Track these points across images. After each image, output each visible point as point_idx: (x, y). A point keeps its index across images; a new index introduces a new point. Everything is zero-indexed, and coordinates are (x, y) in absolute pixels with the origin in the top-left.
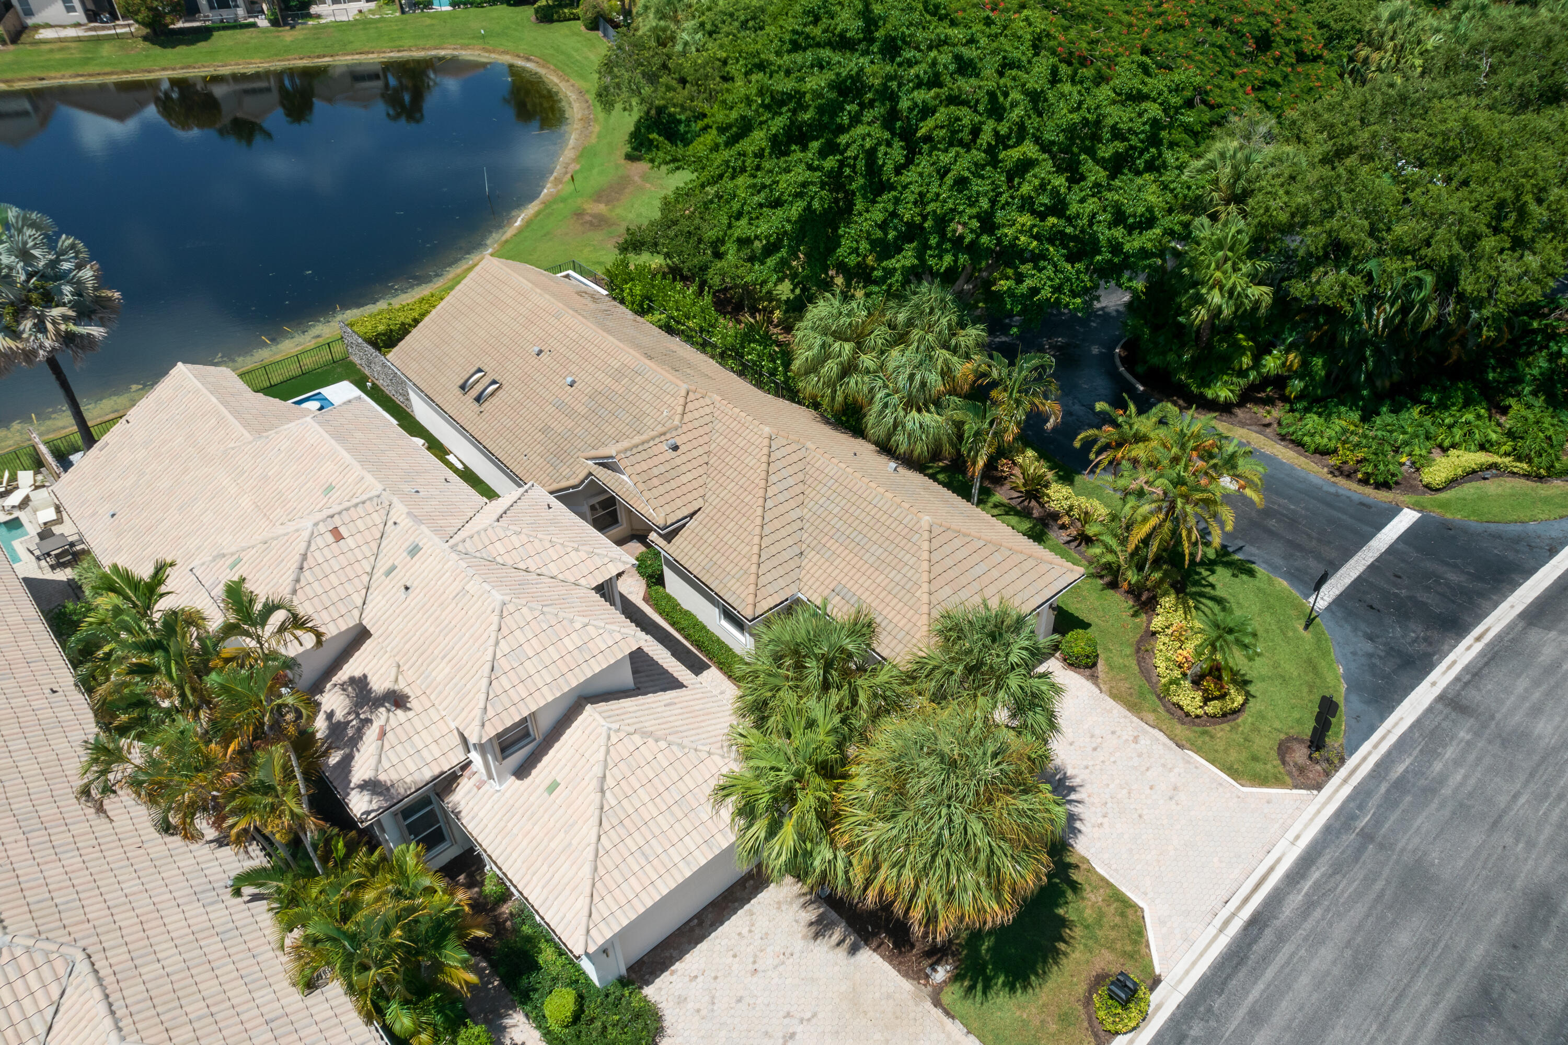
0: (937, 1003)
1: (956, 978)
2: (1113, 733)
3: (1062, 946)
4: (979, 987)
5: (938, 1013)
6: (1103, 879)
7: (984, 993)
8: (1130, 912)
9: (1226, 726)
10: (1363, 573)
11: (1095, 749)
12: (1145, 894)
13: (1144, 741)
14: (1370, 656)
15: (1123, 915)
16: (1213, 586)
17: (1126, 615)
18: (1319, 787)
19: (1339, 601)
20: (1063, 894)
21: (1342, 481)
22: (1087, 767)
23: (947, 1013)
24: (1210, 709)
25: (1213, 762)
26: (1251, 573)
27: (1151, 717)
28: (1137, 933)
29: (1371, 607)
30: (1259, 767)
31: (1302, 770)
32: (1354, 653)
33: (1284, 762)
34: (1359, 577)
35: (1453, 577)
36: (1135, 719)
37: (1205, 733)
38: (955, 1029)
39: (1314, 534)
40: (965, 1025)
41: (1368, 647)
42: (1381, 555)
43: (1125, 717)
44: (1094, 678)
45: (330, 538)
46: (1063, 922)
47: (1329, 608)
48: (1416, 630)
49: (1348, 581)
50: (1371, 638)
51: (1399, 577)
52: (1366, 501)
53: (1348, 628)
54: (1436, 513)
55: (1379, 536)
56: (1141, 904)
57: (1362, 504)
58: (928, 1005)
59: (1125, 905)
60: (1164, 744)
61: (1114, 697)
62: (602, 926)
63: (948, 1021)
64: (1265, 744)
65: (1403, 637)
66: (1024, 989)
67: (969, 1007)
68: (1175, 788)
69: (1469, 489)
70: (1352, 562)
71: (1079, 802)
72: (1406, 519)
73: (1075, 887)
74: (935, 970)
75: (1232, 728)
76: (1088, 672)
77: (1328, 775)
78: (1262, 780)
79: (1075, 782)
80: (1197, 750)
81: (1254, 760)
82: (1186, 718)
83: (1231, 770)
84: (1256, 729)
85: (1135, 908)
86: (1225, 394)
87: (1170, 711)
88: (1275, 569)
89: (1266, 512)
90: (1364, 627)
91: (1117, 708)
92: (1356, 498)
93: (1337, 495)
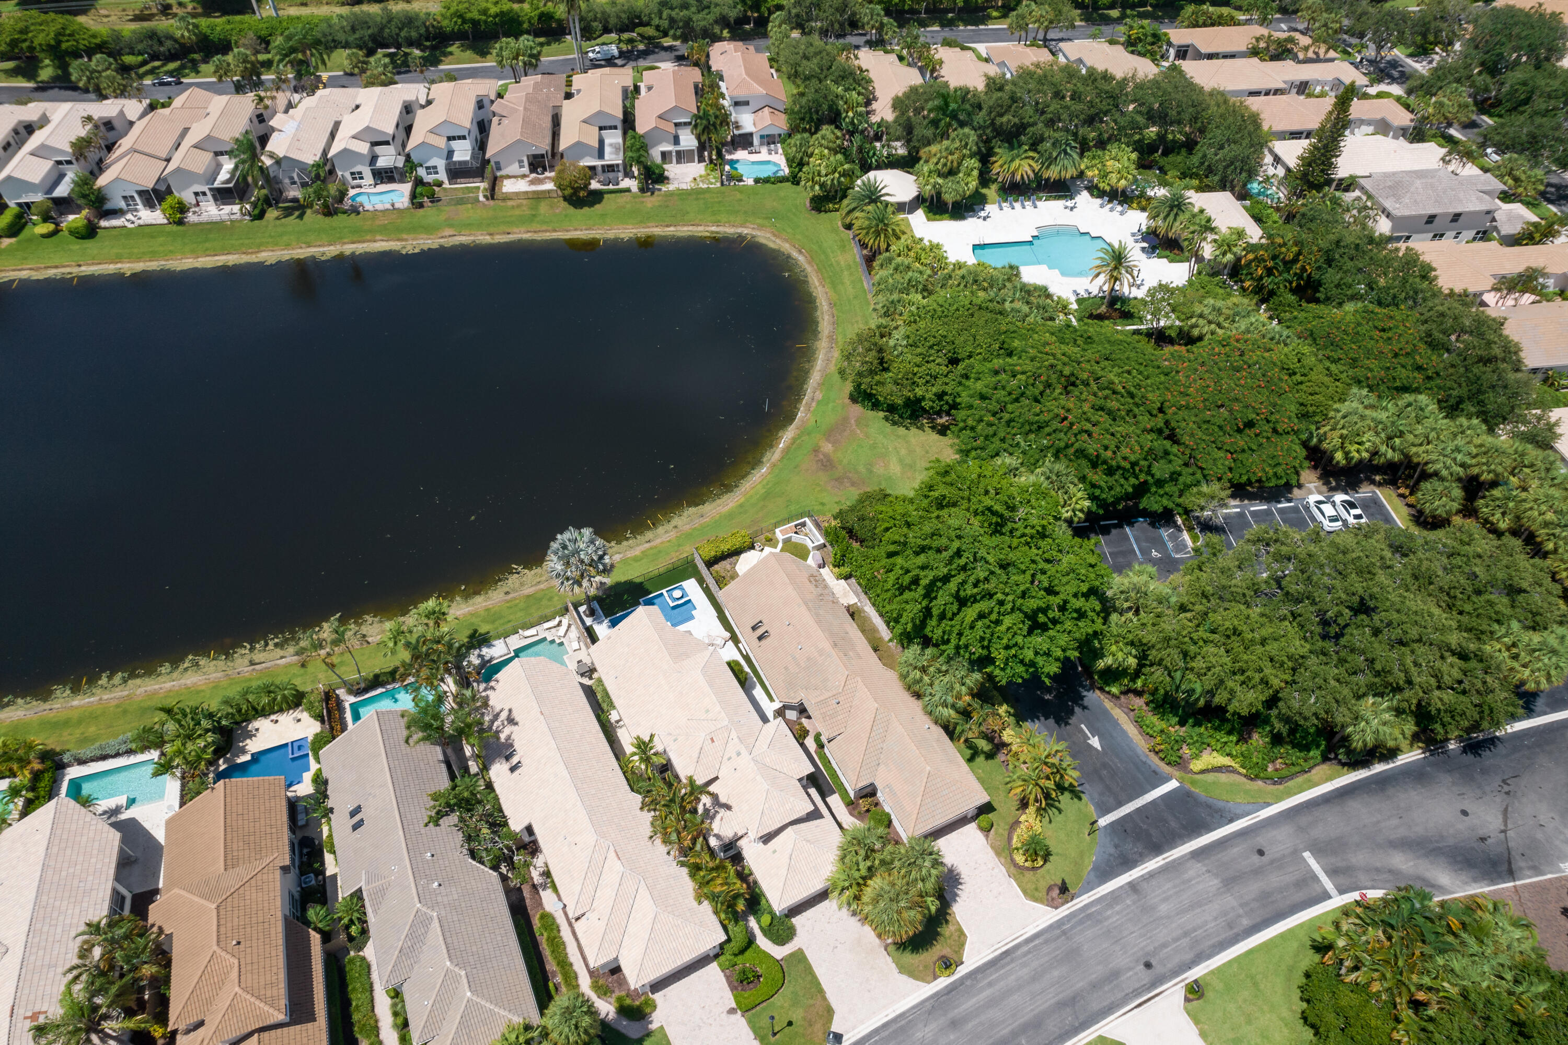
0: (886, 949)
1: (894, 944)
2: (985, 863)
3: (935, 942)
4: (901, 949)
5: (885, 953)
6: (958, 922)
7: (902, 951)
8: (962, 936)
9: (1032, 872)
10: (1133, 811)
11: (976, 868)
12: (971, 932)
13: (996, 870)
14: (1111, 855)
15: (960, 937)
16: (1061, 802)
17: (1013, 809)
18: (1056, 908)
19: (1112, 824)
20: (941, 924)
21: (1152, 755)
22: (969, 877)
23: (888, 954)
24: (1027, 864)
25: (1020, 886)
26: (1080, 799)
27: (1003, 860)
28: (962, 945)
29: (1126, 830)
30: (1037, 894)
31: (1053, 899)
32: (1104, 852)
33: (1047, 894)
34: (1130, 813)
35: (1173, 824)
36: (997, 859)
37: (1023, 873)
38: (889, 959)
39: (1120, 783)
40: (893, 960)
41: (1112, 850)
42: (1145, 804)
43: (993, 857)
44: (987, 837)
46: (938, 934)
47: (1106, 825)
48: (1140, 847)
49: (1122, 814)
50: (1116, 846)
51: (1148, 817)
52: (1158, 770)
53: (1109, 838)
54: (1188, 786)
55: (1152, 792)
56: (968, 935)
57: (1154, 772)
58: (882, 949)
59: (961, 934)
60: (1004, 873)
61: (992, 847)
63: (887, 956)
64: (1043, 885)
65: (1131, 849)
66: (916, 953)
67: (897, 954)
68: (999, 893)
69: (1210, 777)
70: (1130, 804)
71: (961, 889)
72: (1173, 784)
73: (947, 922)
74: (888, 939)
75: (1034, 873)
76: (986, 832)
77: (1063, 904)
78: (1036, 900)
79: (962, 882)
80: (1016, 880)
81: (1036, 889)
82: (1016, 865)
83: (1025, 892)
84: (1043, 877)
85: (965, 936)
86: (1115, 690)
87: (1013, 860)
88: (1092, 799)
89: (1105, 765)
90: (1116, 840)
91: (991, 853)
92: (1153, 767)
93: (1145, 763)
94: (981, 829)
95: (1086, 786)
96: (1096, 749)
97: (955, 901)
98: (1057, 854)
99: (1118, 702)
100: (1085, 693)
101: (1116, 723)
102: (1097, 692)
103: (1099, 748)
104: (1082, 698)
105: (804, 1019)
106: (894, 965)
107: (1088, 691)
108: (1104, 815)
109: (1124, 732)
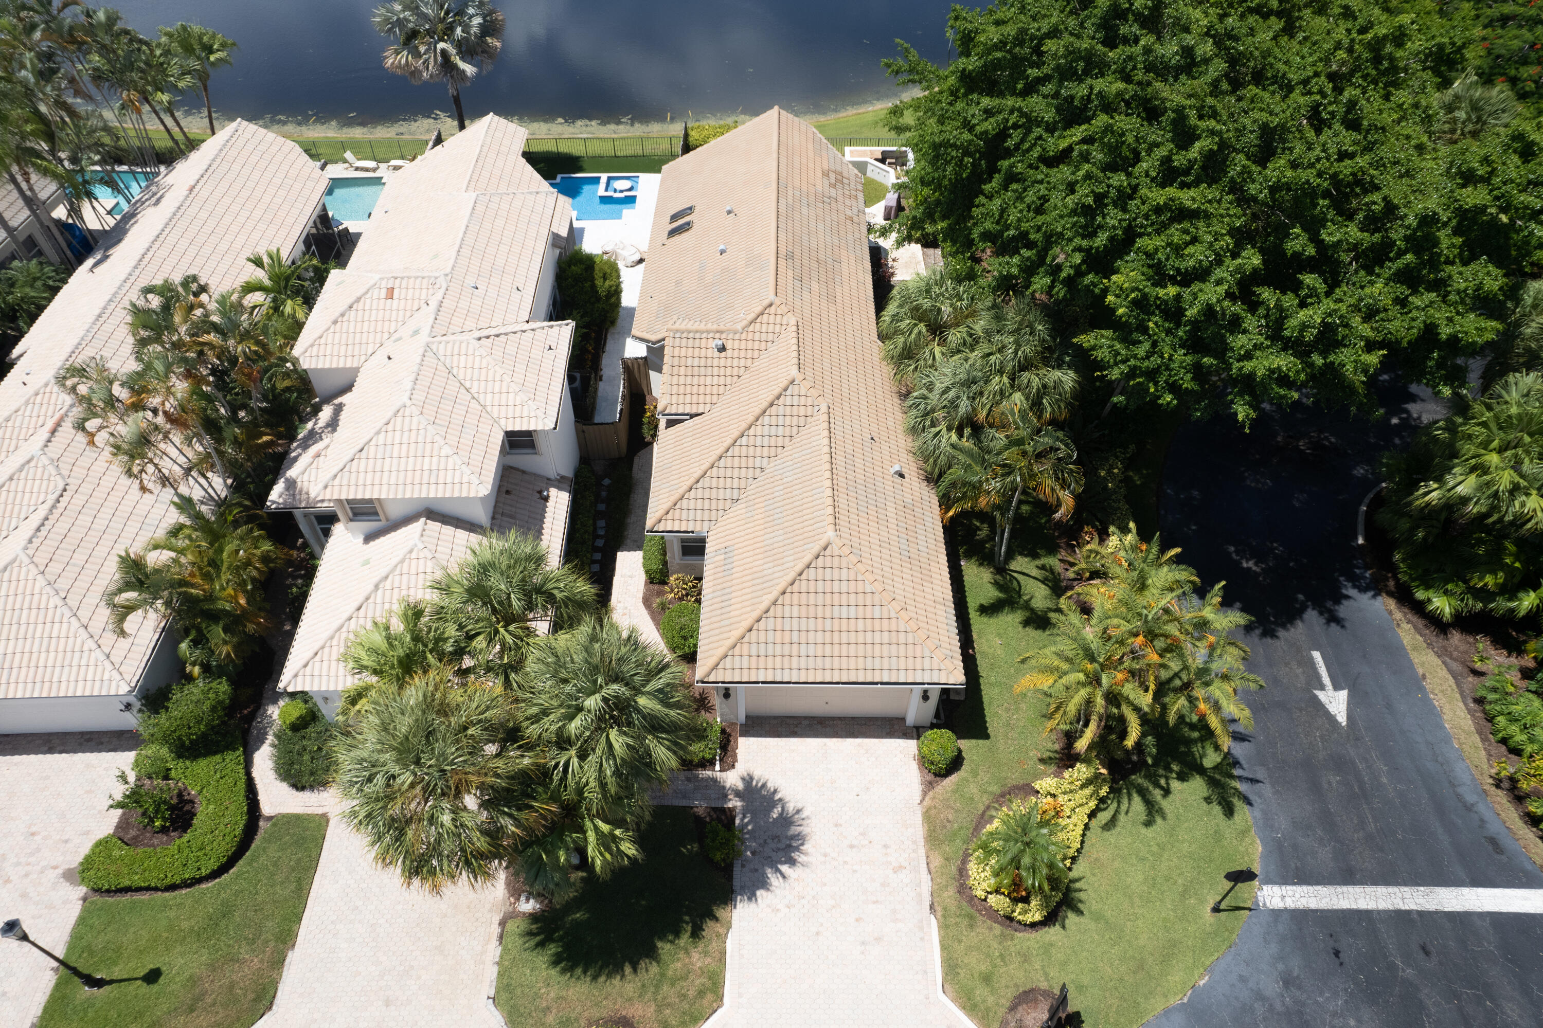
0: (503, 923)
1: (534, 917)
2: (886, 846)
3: (628, 969)
4: (538, 938)
5: (496, 930)
6: (723, 953)
7: (537, 945)
8: (709, 996)
9: (998, 929)
10: (1379, 912)
11: (852, 846)
12: (740, 995)
13: (904, 877)
14: (1260, 996)
15: (701, 993)
16: (1167, 792)
17: (1035, 754)
19: (1301, 916)
20: (677, 934)
21: (1501, 798)
22: (825, 855)
23: (501, 937)
24: (993, 900)
25: (944, 947)
26: (1229, 811)
27: (937, 861)
29: (1337, 954)
30: (981, 992)
32: (1243, 979)
33: (1013, 1008)
34: (1368, 913)
36: (922, 852)
37: (971, 917)
38: (494, 951)
39: (1372, 827)
40: (501, 957)
41: (1272, 987)
42: (1436, 912)
43: (915, 842)
44: (929, 786)
45: (383, 293)
46: (652, 954)
47: (1277, 914)
49: (1345, 904)
50: (1288, 981)
51: (1427, 953)
52: (1506, 841)
53: (1274, 948)
55: (1465, 890)
56: (726, 999)
57: (1493, 842)
58: (497, 918)
59: (714, 987)
60: (920, 895)
61: (928, 817)
62: (308, 679)
63: (494, 942)
65: (1334, 1014)
66: (563, 971)
67: (517, 944)
68: (878, 939)
70: (1381, 890)
71: (784, 877)
73: (696, 934)
74: (528, 900)
75: (1002, 935)
76: (930, 777)
78: (969, 1005)
79: (801, 858)
80: (944, 926)
81: (987, 979)
82: (964, 889)
83: (951, 968)
84: (1026, 958)
85: (720, 998)
86: (1441, 604)
87: (962, 872)
88: (1266, 825)
89: (1340, 764)
90: (1296, 965)
91: (917, 829)
92: (1494, 828)
93: (1469, 808)
94: (924, 761)
95: (1266, 789)
96: (1331, 719)
97: (752, 897)
98: (1098, 917)
99: (1440, 642)
100: (1352, 592)
101: (1415, 683)
102: (1392, 604)
103: (1342, 719)
104: (1339, 598)
105: (193, 981)
106: (492, 972)
107: (1363, 590)
108: (1284, 880)
109: (1432, 714)
